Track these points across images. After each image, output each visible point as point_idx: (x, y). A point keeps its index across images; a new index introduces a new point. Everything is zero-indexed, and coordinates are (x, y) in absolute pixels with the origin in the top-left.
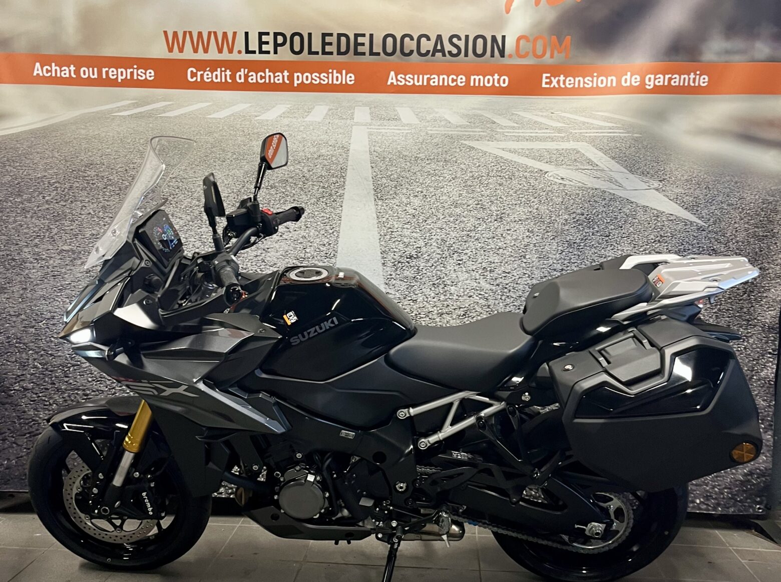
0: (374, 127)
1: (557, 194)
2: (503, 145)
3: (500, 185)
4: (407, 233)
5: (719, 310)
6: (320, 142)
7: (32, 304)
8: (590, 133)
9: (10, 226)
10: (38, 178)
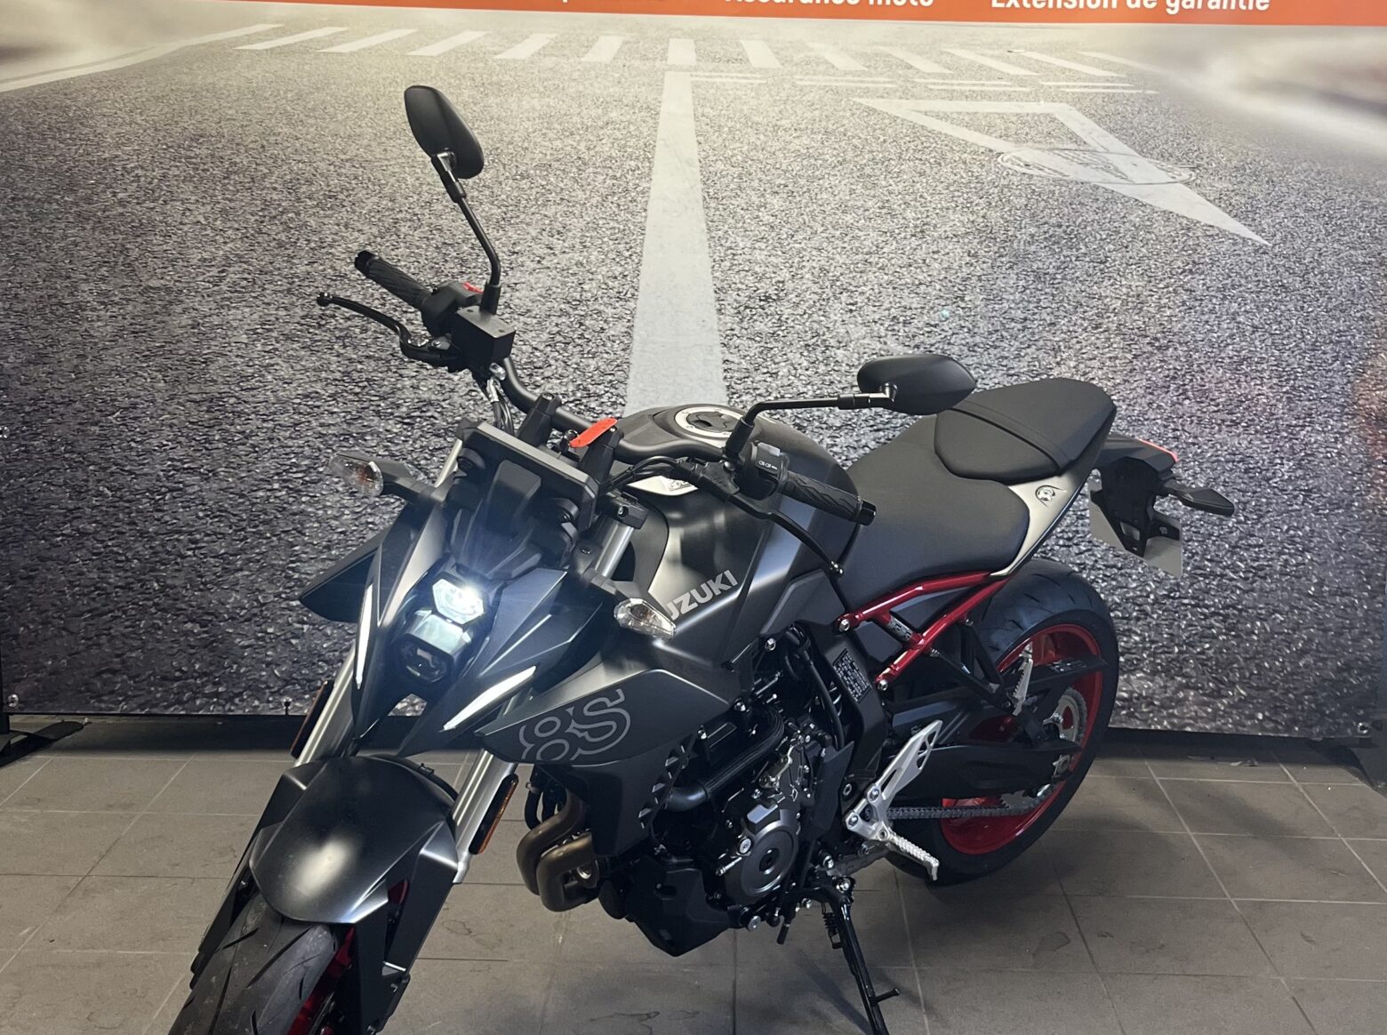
0: (701, 73)
1: (1017, 192)
2: (925, 105)
3: (921, 174)
4: (759, 256)
5: (1293, 388)
6: (608, 99)
7: (94, 383)
8: (1074, 87)
9: (55, 246)
10: (105, 159)
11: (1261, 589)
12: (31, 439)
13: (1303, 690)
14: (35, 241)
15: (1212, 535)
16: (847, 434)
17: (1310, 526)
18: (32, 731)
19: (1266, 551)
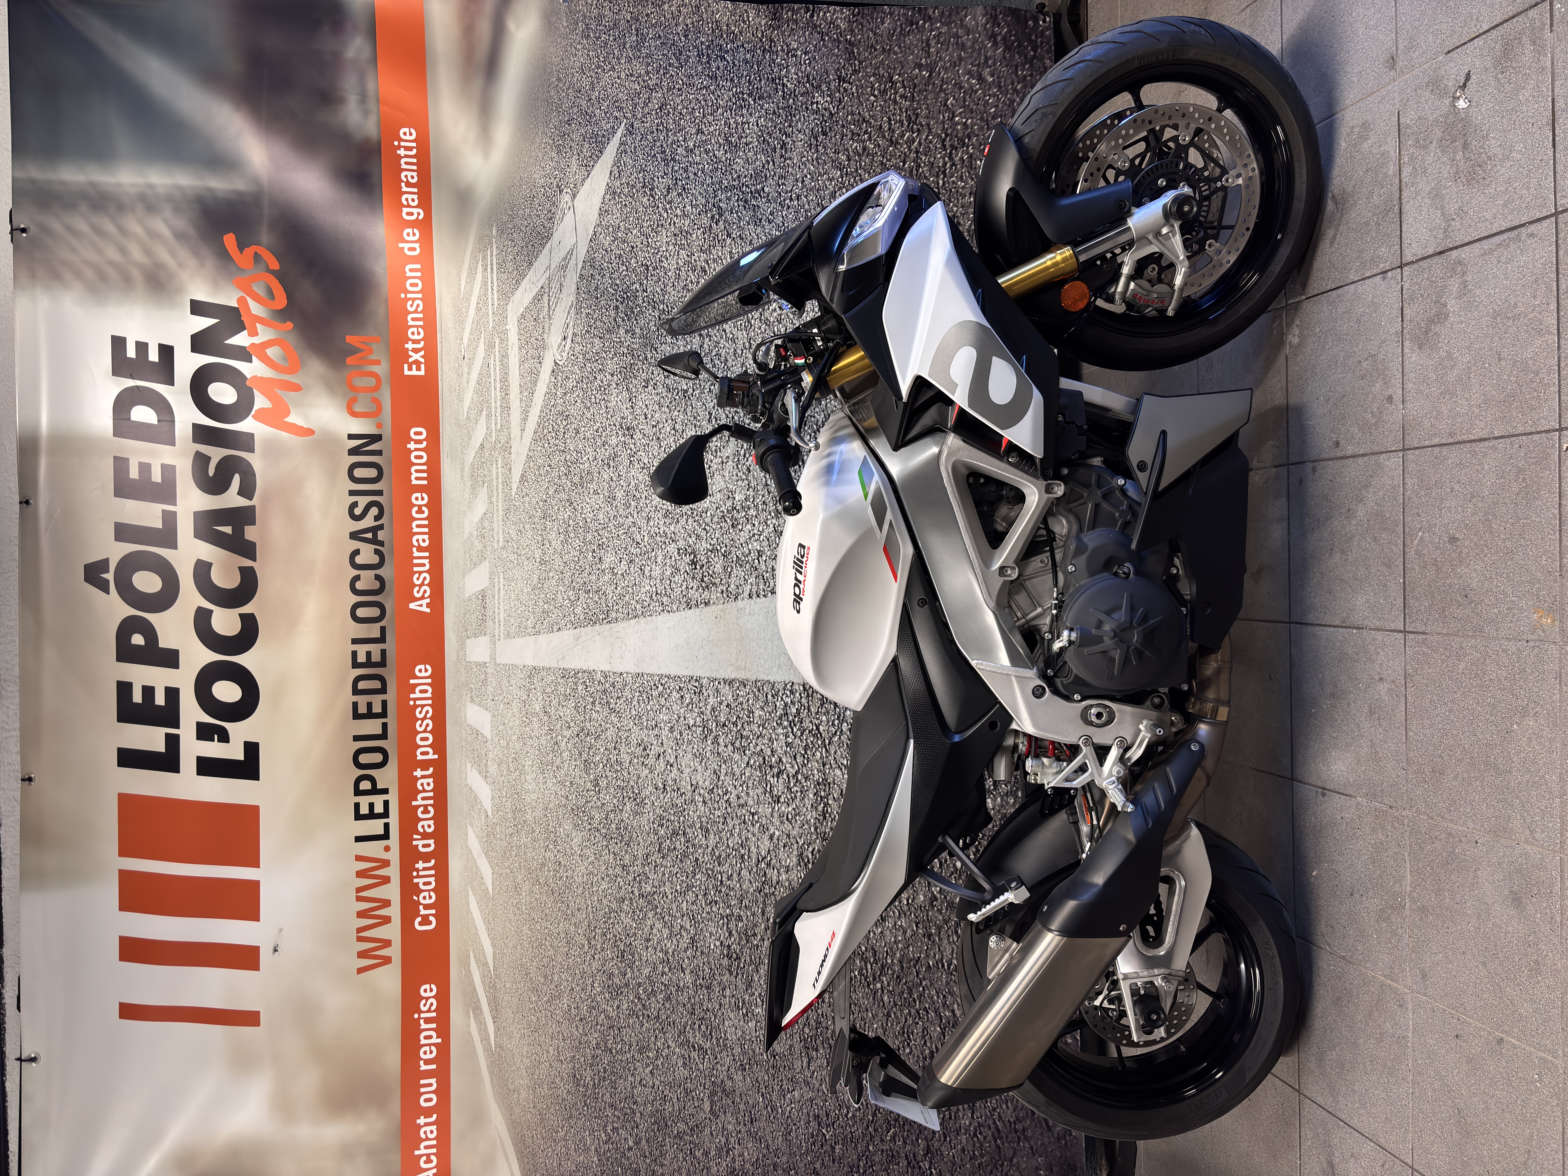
0: (497, 631)
1: (589, 346)
2: (515, 430)
3: (578, 432)
4: (657, 571)
5: (750, 95)
6: (524, 713)
7: (798, 1153)
8: (493, 299)
10: (599, 1160)
11: (928, 118)
13: (1014, 76)
15: (882, 163)
17: (870, 77)
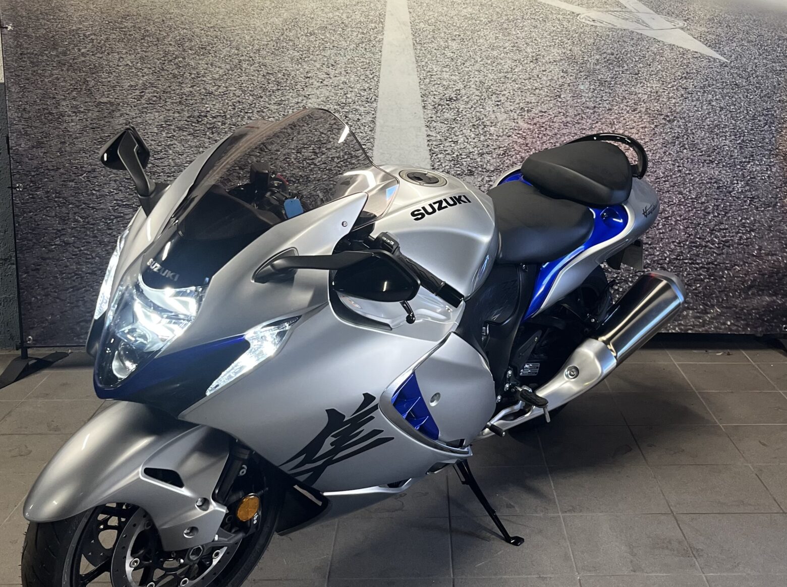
1: (589, 36)
3: (535, 27)
4: (446, 76)
5: (743, 141)
7: (71, 158)
9: (46, 80)
10: (73, 30)
11: (727, 253)
12: (36, 191)
13: (752, 307)
14: (35, 78)
15: (700, 224)
16: (497, 174)
17: (753, 217)
18: (41, 357)
19: (729, 232)
